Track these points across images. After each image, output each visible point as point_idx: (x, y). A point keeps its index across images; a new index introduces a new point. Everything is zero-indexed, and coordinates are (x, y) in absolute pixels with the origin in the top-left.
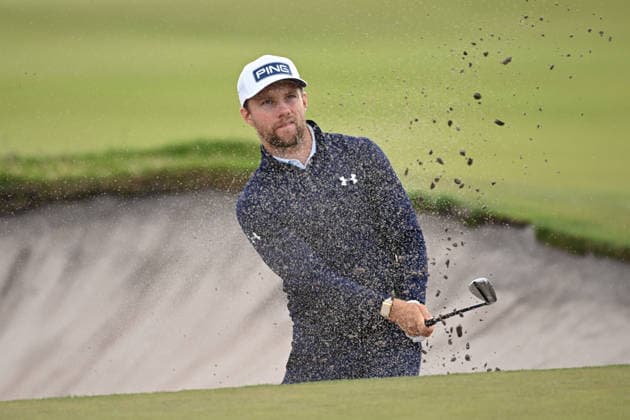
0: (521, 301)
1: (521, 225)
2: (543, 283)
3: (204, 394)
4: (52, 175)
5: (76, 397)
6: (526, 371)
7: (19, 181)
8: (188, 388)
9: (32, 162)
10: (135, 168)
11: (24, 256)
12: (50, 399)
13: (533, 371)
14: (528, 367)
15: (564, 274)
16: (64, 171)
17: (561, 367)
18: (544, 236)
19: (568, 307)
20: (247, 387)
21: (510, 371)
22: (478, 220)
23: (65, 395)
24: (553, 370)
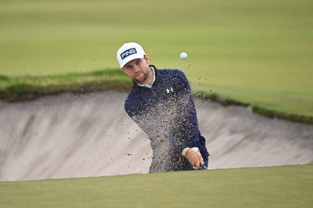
0: (246, 138)
1: (246, 105)
2: (256, 130)
3: (110, 178)
4: (44, 84)
5: (54, 179)
6: (248, 168)
7: (29, 86)
8: (103, 175)
9: (36, 78)
10: (80, 81)
11: (32, 119)
12: (43, 180)
13: (251, 168)
14: (249, 166)
15: (265, 126)
16: (50, 82)
17: (263, 166)
18: (256, 110)
19: (267, 140)
20: (128, 175)
21: (241, 168)
22: (228, 103)
23: (49, 178)
24: (260, 168)
